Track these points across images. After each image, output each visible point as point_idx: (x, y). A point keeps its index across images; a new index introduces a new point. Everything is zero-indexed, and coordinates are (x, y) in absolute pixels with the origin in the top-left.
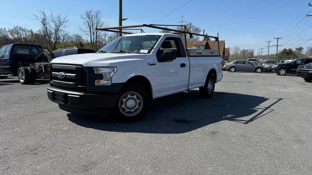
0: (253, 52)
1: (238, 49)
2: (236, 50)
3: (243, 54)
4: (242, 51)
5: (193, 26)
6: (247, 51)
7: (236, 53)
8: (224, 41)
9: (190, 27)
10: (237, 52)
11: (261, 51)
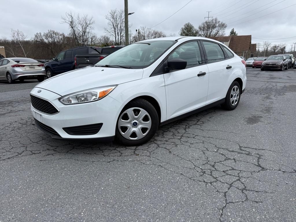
0: (284, 48)
1: (269, 45)
2: (267, 46)
3: (273, 50)
4: (273, 47)
5: (219, 22)
6: (278, 47)
7: (265, 49)
8: (251, 35)
9: (216, 22)
10: (267, 48)
11: (293, 46)
